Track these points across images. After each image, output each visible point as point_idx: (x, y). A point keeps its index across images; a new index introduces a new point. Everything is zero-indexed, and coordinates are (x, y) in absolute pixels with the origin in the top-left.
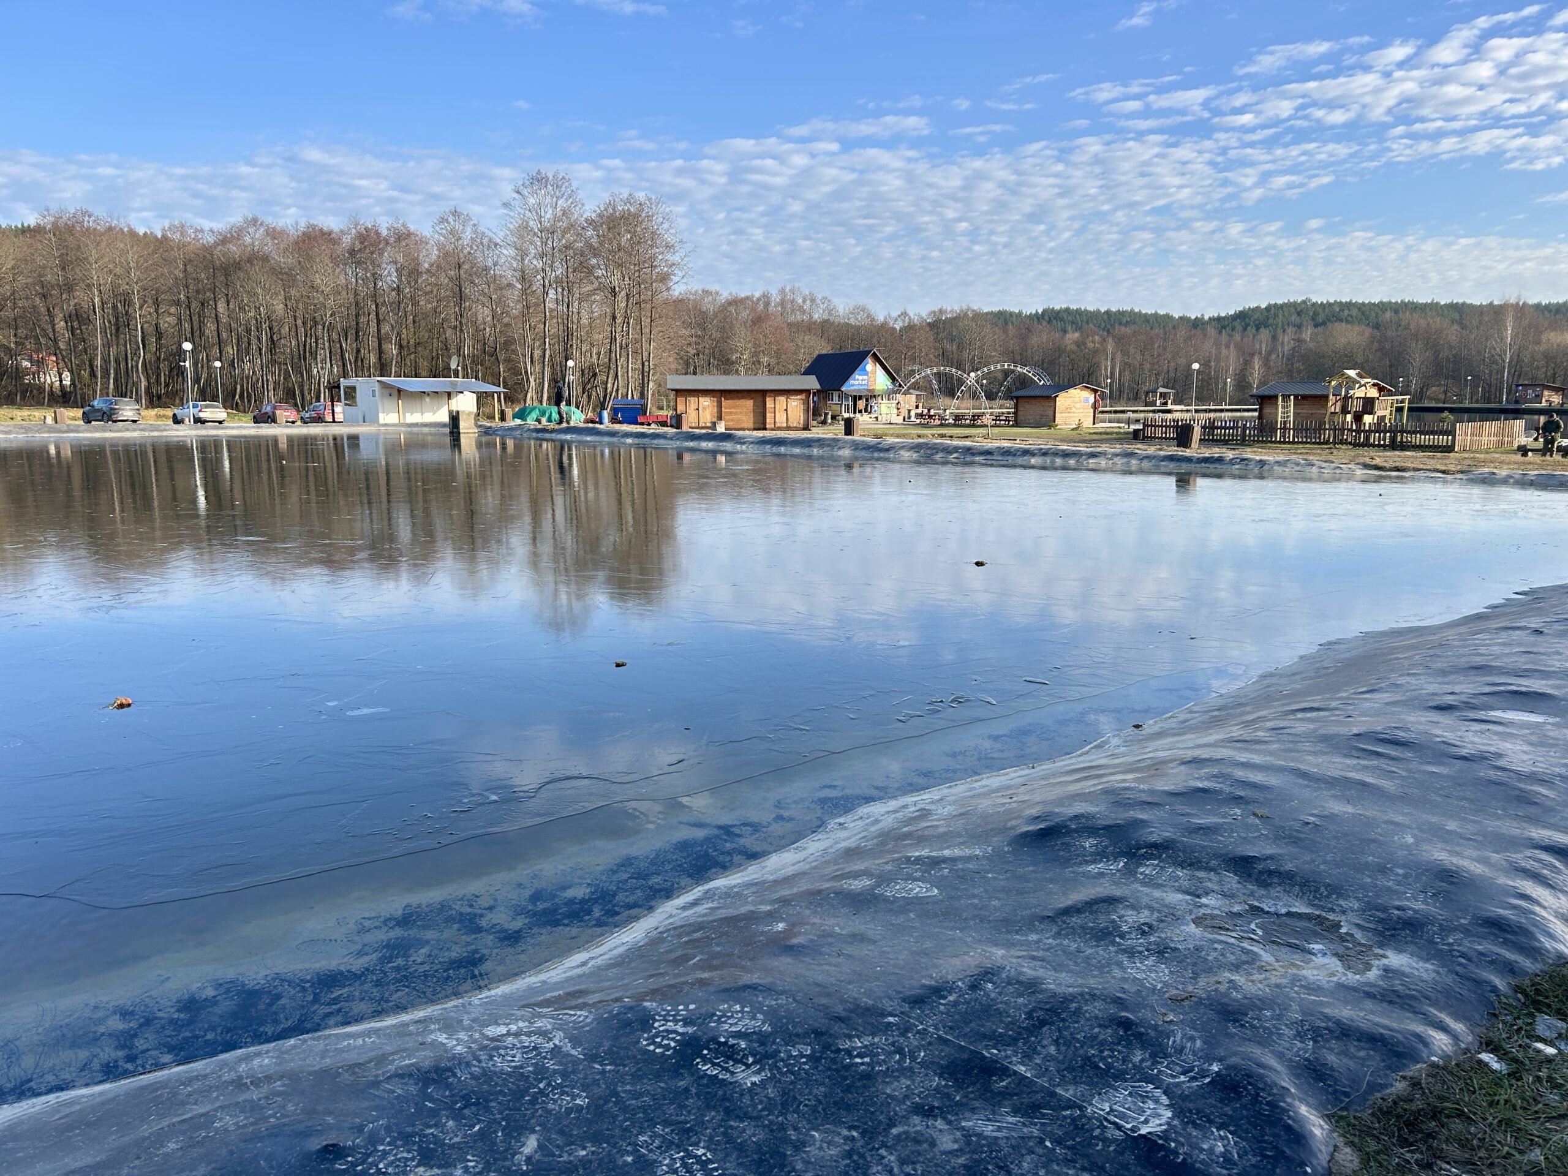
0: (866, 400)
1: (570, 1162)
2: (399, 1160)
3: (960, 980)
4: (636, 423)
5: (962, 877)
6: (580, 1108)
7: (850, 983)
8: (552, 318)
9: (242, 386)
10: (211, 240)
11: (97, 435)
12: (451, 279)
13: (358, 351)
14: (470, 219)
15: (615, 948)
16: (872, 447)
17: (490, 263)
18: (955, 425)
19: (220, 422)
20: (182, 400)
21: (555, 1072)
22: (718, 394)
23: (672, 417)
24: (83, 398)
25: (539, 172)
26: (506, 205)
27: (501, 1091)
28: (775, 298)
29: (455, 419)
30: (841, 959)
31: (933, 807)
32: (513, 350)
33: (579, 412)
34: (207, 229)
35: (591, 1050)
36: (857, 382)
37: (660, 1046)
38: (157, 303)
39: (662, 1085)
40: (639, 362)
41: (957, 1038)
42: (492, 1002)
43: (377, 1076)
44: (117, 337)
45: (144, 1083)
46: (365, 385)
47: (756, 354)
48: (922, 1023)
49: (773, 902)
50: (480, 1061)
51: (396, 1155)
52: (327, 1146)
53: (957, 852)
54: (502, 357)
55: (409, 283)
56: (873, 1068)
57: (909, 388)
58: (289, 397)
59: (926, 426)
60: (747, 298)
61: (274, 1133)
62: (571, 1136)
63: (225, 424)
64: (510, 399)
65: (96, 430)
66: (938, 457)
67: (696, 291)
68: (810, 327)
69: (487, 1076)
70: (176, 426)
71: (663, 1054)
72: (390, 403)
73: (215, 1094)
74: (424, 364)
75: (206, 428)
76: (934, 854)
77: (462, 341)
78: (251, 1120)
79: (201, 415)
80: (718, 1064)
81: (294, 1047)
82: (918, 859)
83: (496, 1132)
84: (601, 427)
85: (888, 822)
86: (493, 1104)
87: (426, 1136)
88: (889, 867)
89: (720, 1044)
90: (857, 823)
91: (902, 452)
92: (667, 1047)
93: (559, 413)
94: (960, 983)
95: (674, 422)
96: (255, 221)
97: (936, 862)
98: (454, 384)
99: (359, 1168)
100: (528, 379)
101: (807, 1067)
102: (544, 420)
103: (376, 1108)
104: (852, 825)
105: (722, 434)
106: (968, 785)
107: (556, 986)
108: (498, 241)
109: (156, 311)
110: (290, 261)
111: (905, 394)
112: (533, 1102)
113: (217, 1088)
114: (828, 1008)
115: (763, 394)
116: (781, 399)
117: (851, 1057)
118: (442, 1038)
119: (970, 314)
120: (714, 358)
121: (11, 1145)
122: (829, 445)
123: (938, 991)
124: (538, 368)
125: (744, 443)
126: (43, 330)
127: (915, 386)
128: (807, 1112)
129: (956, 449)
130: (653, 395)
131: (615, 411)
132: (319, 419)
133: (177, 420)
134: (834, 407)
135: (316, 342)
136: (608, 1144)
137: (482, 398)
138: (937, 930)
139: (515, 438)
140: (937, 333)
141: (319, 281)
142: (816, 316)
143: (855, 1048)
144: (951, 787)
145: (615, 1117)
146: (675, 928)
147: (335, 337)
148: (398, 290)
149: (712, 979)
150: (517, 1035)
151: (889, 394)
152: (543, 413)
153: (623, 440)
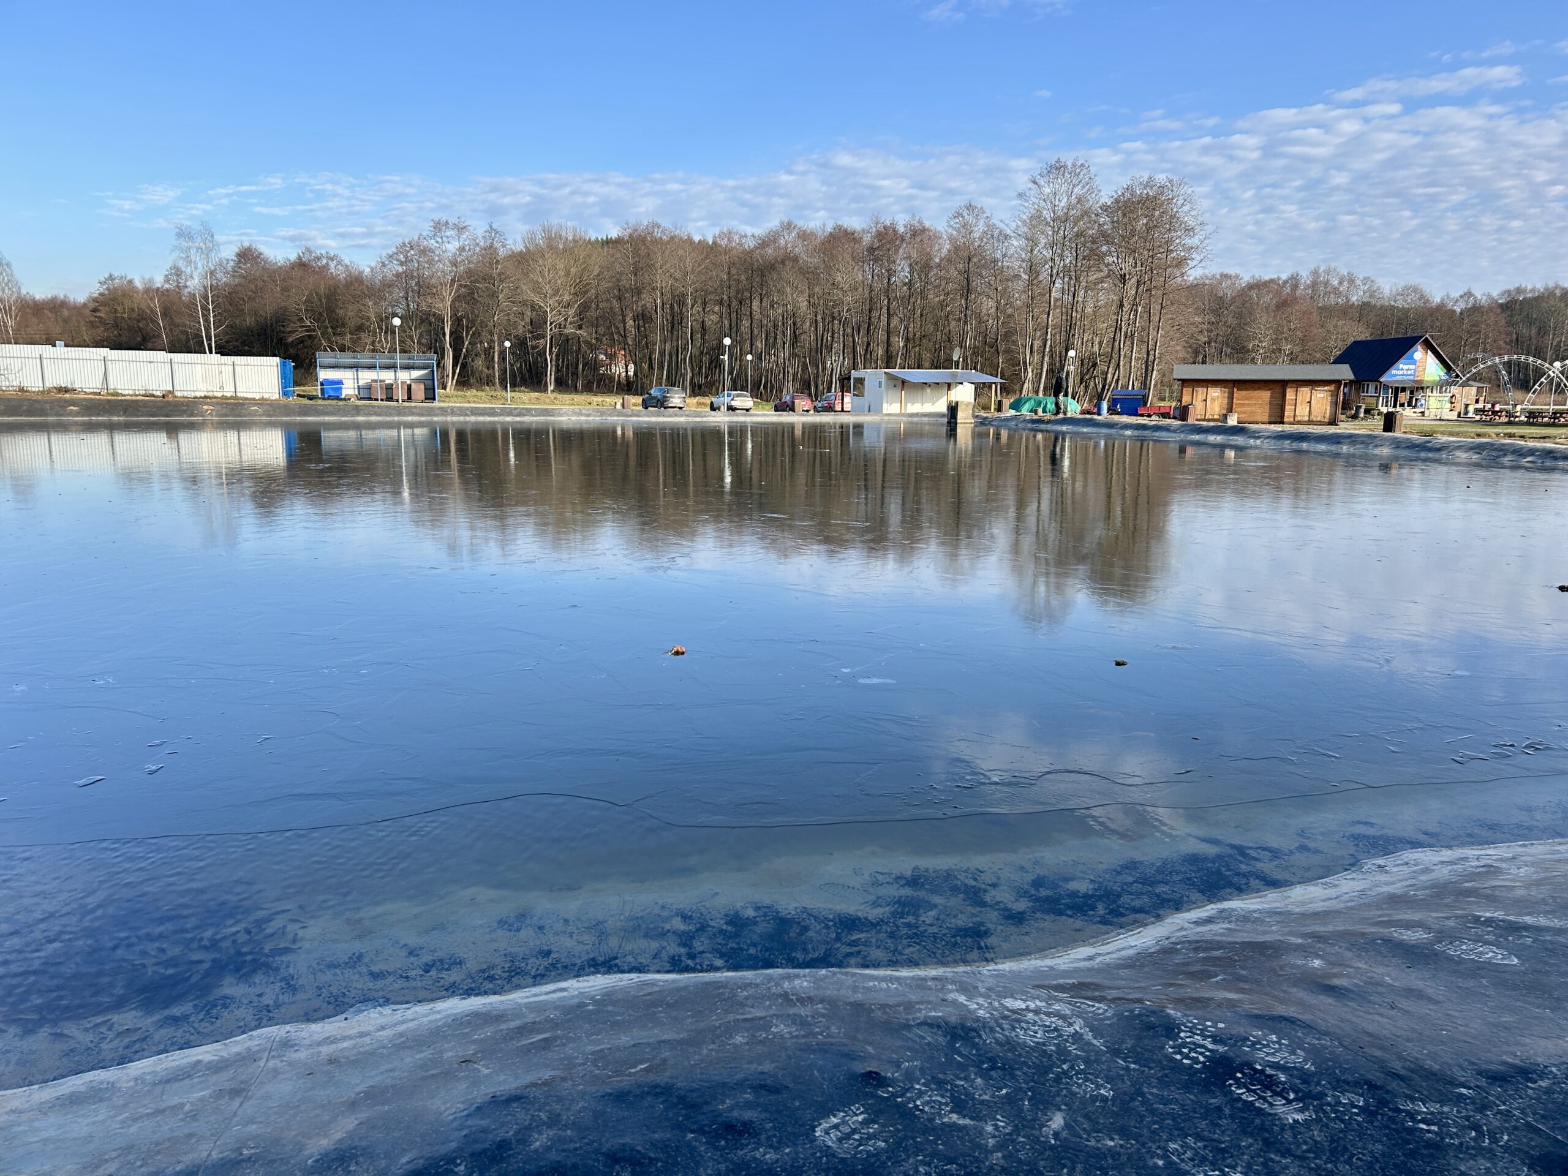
0: (1415, 390)
1: (1098, 1149)
2: (934, 1102)
3: (1555, 1065)
4: (1136, 414)
5: (1551, 951)
6: (1105, 1099)
7: (1408, 1040)
8: (1056, 307)
9: (767, 377)
10: (751, 244)
11: (653, 419)
12: (960, 273)
13: (868, 344)
14: (984, 212)
15: (1123, 949)
16: (1418, 446)
17: (999, 256)
18: (1528, 424)
19: (747, 410)
20: (717, 389)
21: (1078, 1057)
22: (1231, 385)
23: (1175, 408)
24: (642, 387)
25: (1058, 161)
26: (1020, 195)
27: (1025, 1063)
28: (1306, 278)
29: (953, 409)
30: (1393, 1013)
31: (1504, 865)
32: (1014, 342)
33: (1075, 402)
34: (749, 234)
35: (1113, 1044)
36: (1401, 372)
37: (1187, 1057)
38: (704, 304)
39: (1192, 1097)
40: (1144, 350)
41: (1553, 1129)
42: (1000, 975)
43: (908, 1020)
44: (672, 333)
45: (707, 980)
46: (872, 376)
47: (1277, 341)
48: (1504, 1104)
49: (1305, 936)
50: (1003, 1029)
51: (930, 1096)
52: (871, 1072)
53: (1543, 921)
54: (1002, 348)
55: (920, 277)
56: (1443, 1139)
57: (1468, 380)
58: (805, 387)
59: (1490, 423)
60: (1272, 281)
61: (823, 1049)
62: (1098, 1123)
63: (751, 412)
64: (1005, 390)
65: (653, 414)
66: (1507, 460)
67: (1213, 276)
68: (1345, 311)
69: (1010, 1044)
70: (713, 413)
71: (1191, 1067)
72: (894, 394)
73: (768, 1003)
74: (927, 356)
75: (737, 415)
76: (1511, 918)
77: (965, 332)
78: (802, 1033)
79: (734, 403)
80: (1254, 1091)
81: (826, 977)
82: (1489, 922)
83: (1022, 1100)
84: (1099, 418)
85: (1444, 873)
86: (1018, 1073)
87: (957, 1086)
88: (1451, 923)
89: (1256, 1071)
90: (1401, 868)
91: (1458, 453)
92: (1196, 1061)
93: (1057, 405)
94: (1554, 1069)
95: (1177, 414)
96: (789, 224)
97: (1516, 928)
98: (954, 375)
99: (899, 1100)
100: (1026, 369)
101: (1359, 1119)
102: (1040, 411)
103: (909, 1049)
104: (1395, 869)
105: (1233, 427)
106: (1548, 847)
107: (1066, 973)
108: (1008, 232)
109: (704, 310)
110: (815, 261)
111: (1463, 386)
112: (1058, 1080)
113: (769, 998)
114: (1383, 1061)
115: (1283, 384)
116: (1305, 391)
117: (1413, 1119)
118: (962, 999)
119: (1558, 293)
120: (1227, 345)
121: (610, 1008)
122: (1362, 443)
123: (1526, 1073)
124: (1036, 357)
125: (1259, 438)
126: (617, 328)
127: (1475, 378)
128: (1360, 1167)
129: (1532, 452)
130: (1155, 386)
131: (1113, 403)
132: (829, 409)
133: (713, 408)
134: (1369, 400)
135: (833, 337)
136: (1137, 1141)
137: (981, 389)
138: (1518, 1004)
139: (1009, 429)
140: (1511, 316)
141: (840, 279)
142: (1354, 299)
143: (1420, 1113)
144: (1525, 846)
145: (1142, 1117)
146: (1189, 942)
147: (849, 330)
148: (910, 284)
149: (1240, 1001)
150: (1037, 1012)
151: (1442, 386)
152: (1039, 404)
153: (1121, 432)
